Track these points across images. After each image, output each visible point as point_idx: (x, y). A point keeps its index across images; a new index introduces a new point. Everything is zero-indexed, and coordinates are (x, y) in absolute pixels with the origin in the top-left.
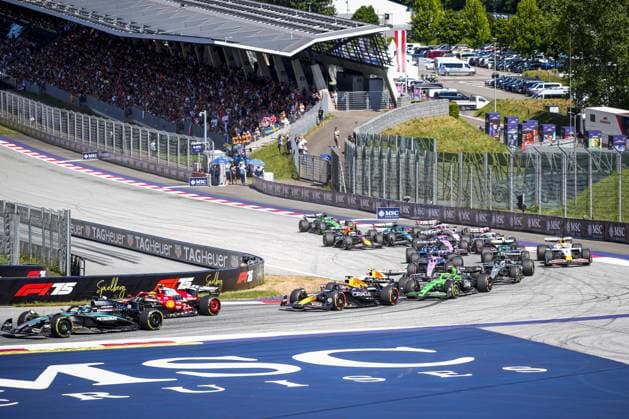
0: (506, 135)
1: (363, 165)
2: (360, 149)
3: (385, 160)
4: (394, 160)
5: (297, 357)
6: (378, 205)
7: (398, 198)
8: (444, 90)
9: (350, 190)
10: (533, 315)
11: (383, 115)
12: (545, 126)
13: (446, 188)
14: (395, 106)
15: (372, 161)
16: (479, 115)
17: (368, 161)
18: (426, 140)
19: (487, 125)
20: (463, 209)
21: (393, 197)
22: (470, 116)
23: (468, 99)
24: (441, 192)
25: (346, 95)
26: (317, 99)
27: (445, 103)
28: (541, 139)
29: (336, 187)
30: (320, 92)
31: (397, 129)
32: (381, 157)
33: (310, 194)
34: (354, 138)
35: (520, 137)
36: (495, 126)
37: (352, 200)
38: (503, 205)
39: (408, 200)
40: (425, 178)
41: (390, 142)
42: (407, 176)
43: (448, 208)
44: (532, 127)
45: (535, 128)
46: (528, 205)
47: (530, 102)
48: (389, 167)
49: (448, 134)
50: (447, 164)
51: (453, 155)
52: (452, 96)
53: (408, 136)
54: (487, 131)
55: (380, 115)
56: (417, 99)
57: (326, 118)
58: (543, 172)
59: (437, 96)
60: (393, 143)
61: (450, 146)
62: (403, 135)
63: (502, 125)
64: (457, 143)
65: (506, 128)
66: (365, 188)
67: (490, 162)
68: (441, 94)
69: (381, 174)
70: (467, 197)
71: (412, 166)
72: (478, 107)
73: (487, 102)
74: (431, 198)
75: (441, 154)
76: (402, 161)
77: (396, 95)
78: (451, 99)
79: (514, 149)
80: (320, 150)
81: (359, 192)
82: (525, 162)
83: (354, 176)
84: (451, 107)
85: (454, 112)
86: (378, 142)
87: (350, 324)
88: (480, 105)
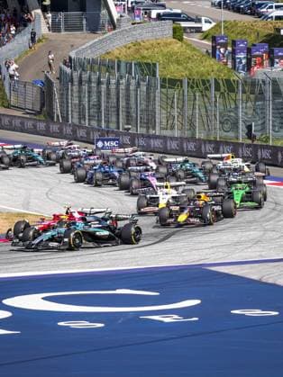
0: (234, 59)
1: (80, 91)
2: (76, 75)
3: (104, 87)
4: (113, 87)
5: (7, 302)
6: (96, 135)
7: (118, 128)
8: (167, 11)
9: (66, 119)
10: (263, 253)
11: (101, 38)
12: (276, 50)
13: (170, 117)
14: (114, 28)
15: (90, 87)
16: (205, 38)
17: (85, 87)
18: (148, 64)
19: (214, 49)
20: (188, 140)
21: (113, 126)
22: (195, 38)
23: (192, 20)
24: (164, 121)
25: (61, 15)
26: (29, 20)
27: (168, 26)
29: (50, 115)
30: (33, 13)
31: (116, 52)
32: (99, 83)
33: (22, 123)
34: (70, 62)
35: (249, 61)
36: (222, 50)
37: (68, 130)
38: (231, 134)
39: (129, 129)
40: (147, 106)
41: (109, 67)
42: (128, 104)
43: (172, 138)
44: (261, 51)
45: (265, 52)
46: (258, 135)
47: (260, 24)
48: (108, 94)
49: (171, 58)
50: (171, 91)
51: (177, 80)
52: (176, 17)
53: (129, 60)
54: (214, 55)
55: (97, 38)
56: (138, 20)
57: (40, 41)
58: (274, 99)
59: (159, 17)
60: (113, 68)
61: (174, 71)
62: (123, 59)
63: (230, 49)
64: (180, 67)
65: (234, 52)
66: (82, 117)
67: (217, 88)
68: (164, 15)
69: (99, 101)
70: (192, 126)
71: (132, 93)
72: (204, 29)
73: (214, 24)
74: (154, 128)
75: (164, 80)
76: (122, 87)
77: (116, 16)
78: (174, 21)
79: (242, 74)
80: (33, 75)
81: (76, 121)
82: (254, 88)
83: (70, 104)
84: (174, 30)
85: (178, 34)
86: (96, 67)
87: (69, 265)
88: (206, 27)
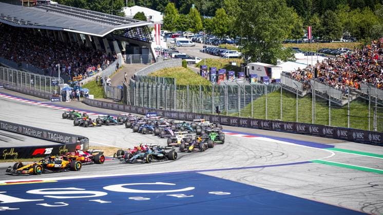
0: (210, 76)
1: (139, 91)
2: (137, 83)
3: (150, 89)
4: (154, 89)
5: (105, 188)
6: (147, 111)
7: (157, 108)
8: (180, 54)
9: (132, 104)
10: (224, 166)
11: (149, 66)
12: (230, 72)
13: (181, 103)
14: (155, 62)
15: (144, 89)
16: (197, 66)
17: (141, 89)
18: (170, 79)
19: (201, 71)
20: (189, 113)
21: (154, 107)
22: (192, 67)
23: (191, 58)
24: (178, 105)
25: (131, 56)
26: (116, 58)
27: (180, 60)
28: (228, 79)
29: (125, 102)
30: (118, 55)
31: (156, 73)
32: (148, 87)
33: (112, 106)
34: (134, 78)
35: (217, 77)
36: (205, 72)
37: (134, 109)
38: (209, 111)
39: (162, 108)
40: (170, 98)
41: (153, 80)
42: (161, 97)
43: (182, 113)
44: (223, 72)
45: (224, 73)
46: (221, 111)
47: (222, 59)
48: (152, 92)
49: (181, 76)
50: (181, 91)
51: (184, 86)
52: (183, 57)
53: (162, 76)
54: (201, 74)
55: (147, 66)
56: (166, 58)
57: (121, 68)
58: (228, 95)
59: (176, 57)
60: (154, 80)
61: (182, 82)
62: (159, 76)
63: (208, 71)
64: (186, 80)
65: (210, 73)
66: (140, 103)
67: (203, 90)
68: (178, 56)
69: (148, 96)
70: (191, 107)
71: (163, 92)
72: (196, 62)
73: (201, 60)
74: (173, 108)
75: (178, 86)
76: (159, 89)
77: (156, 56)
78: (183, 58)
79: (214, 83)
80: (118, 83)
81: (137, 105)
82: (219, 89)
83: (135, 97)
84: (183, 63)
85: (184, 65)
86: (147, 80)
87: (132, 171)
88: (197, 61)
